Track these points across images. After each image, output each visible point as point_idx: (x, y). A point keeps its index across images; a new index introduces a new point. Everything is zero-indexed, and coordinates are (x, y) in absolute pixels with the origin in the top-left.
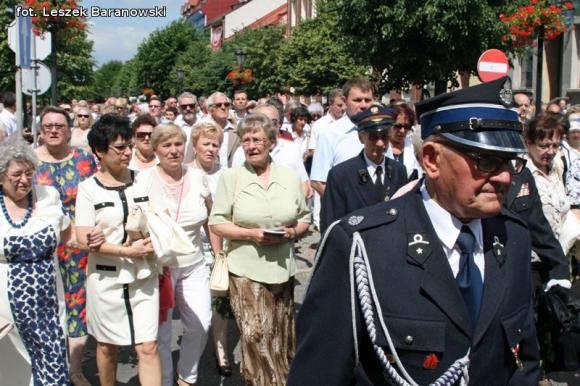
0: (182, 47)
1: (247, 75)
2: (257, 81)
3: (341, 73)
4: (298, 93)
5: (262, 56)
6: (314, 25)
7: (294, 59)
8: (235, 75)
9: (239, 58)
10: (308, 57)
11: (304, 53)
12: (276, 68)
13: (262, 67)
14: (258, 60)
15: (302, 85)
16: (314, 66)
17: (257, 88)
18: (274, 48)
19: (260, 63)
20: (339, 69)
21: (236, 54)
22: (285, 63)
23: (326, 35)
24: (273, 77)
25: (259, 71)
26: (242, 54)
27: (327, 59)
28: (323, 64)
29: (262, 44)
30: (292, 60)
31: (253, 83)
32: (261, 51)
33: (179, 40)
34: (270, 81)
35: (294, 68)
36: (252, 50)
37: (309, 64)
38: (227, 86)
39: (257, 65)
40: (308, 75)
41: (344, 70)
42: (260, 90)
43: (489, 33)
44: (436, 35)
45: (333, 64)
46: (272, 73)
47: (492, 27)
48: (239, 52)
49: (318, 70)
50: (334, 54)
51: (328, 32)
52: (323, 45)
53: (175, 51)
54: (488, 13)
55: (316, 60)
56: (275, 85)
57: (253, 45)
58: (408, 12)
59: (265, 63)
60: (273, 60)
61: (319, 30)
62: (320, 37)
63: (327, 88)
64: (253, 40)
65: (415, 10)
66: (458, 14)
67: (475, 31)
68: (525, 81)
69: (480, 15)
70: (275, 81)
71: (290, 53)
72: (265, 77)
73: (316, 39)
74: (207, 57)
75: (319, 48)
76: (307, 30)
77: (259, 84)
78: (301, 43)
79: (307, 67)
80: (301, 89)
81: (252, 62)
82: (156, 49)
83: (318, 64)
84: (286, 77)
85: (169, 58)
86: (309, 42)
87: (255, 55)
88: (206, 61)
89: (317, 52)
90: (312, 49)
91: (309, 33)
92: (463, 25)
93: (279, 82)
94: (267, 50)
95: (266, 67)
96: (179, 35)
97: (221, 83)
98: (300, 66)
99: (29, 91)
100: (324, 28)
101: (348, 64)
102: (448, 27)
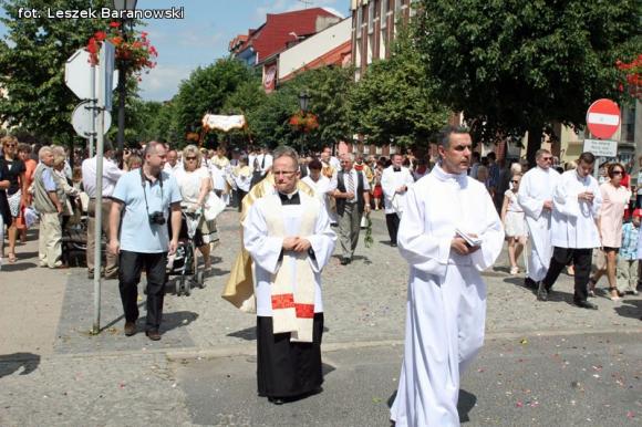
0: (231, 88)
1: (310, 120)
2: (319, 128)
3: (418, 121)
4: (370, 143)
5: (326, 100)
6: (388, 66)
7: (365, 104)
8: (297, 120)
9: (302, 102)
10: (381, 103)
11: (377, 98)
12: (343, 113)
13: (325, 112)
14: (321, 104)
15: (374, 134)
16: (388, 112)
17: (319, 135)
18: (339, 91)
19: (324, 108)
20: (415, 116)
21: (300, 97)
22: (354, 108)
23: (402, 79)
24: (338, 124)
25: (322, 116)
26: (305, 97)
27: (402, 105)
28: (397, 111)
29: (326, 87)
30: (363, 106)
31: (316, 129)
32: (325, 95)
33: (228, 79)
34: (334, 128)
35: (365, 114)
36: (316, 92)
37: (382, 111)
38: (285, 132)
39: (320, 110)
40: (381, 123)
41: (421, 117)
42: (323, 138)
43: (593, 80)
44: (533, 82)
45: (409, 111)
46: (337, 118)
47: (596, 74)
48: (302, 95)
49: (393, 118)
50: (410, 100)
51: (404, 75)
52: (398, 89)
53: (224, 91)
54: (592, 58)
55: (390, 105)
56: (340, 133)
57: (316, 87)
58: (503, 55)
59: (329, 107)
60: (339, 104)
61: (394, 73)
62: (395, 80)
63: (402, 137)
64: (316, 82)
65: (510, 53)
66: (558, 58)
67: (577, 77)
68: (626, 134)
69: (582, 60)
70: (339, 128)
71: (361, 97)
72: (329, 123)
73: (391, 82)
74: (259, 99)
75: (394, 93)
76: (380, 72)
77: (322, 130)
78: (374, 87)
79: (379, 112)
80: (373, 137)
81: (315, 106)
82: (200, 89)
83: (392, 110)
84: (356, 123)
85: (216, 99)
86: (383, 86)
87: (318, 98)
88: (258, 104)
89: (392, 97)
90: (385, 94)
91: (382, 76)
92: (563, 71)
93: (345, 130)
94: (332, 94)
95: (330, 112)
96: (227, 73)
97: (279, 129)
98: (372, 112)
99: (86, 134)
100: (400, 71)
101: (425, 112)
102: (547, 72)
